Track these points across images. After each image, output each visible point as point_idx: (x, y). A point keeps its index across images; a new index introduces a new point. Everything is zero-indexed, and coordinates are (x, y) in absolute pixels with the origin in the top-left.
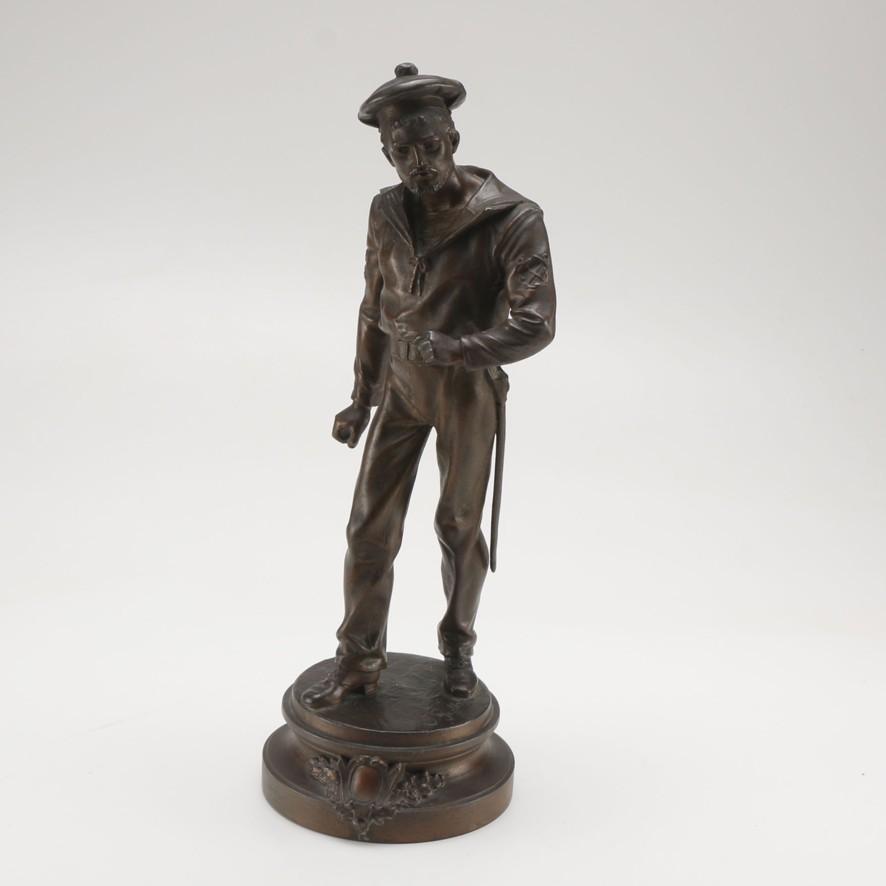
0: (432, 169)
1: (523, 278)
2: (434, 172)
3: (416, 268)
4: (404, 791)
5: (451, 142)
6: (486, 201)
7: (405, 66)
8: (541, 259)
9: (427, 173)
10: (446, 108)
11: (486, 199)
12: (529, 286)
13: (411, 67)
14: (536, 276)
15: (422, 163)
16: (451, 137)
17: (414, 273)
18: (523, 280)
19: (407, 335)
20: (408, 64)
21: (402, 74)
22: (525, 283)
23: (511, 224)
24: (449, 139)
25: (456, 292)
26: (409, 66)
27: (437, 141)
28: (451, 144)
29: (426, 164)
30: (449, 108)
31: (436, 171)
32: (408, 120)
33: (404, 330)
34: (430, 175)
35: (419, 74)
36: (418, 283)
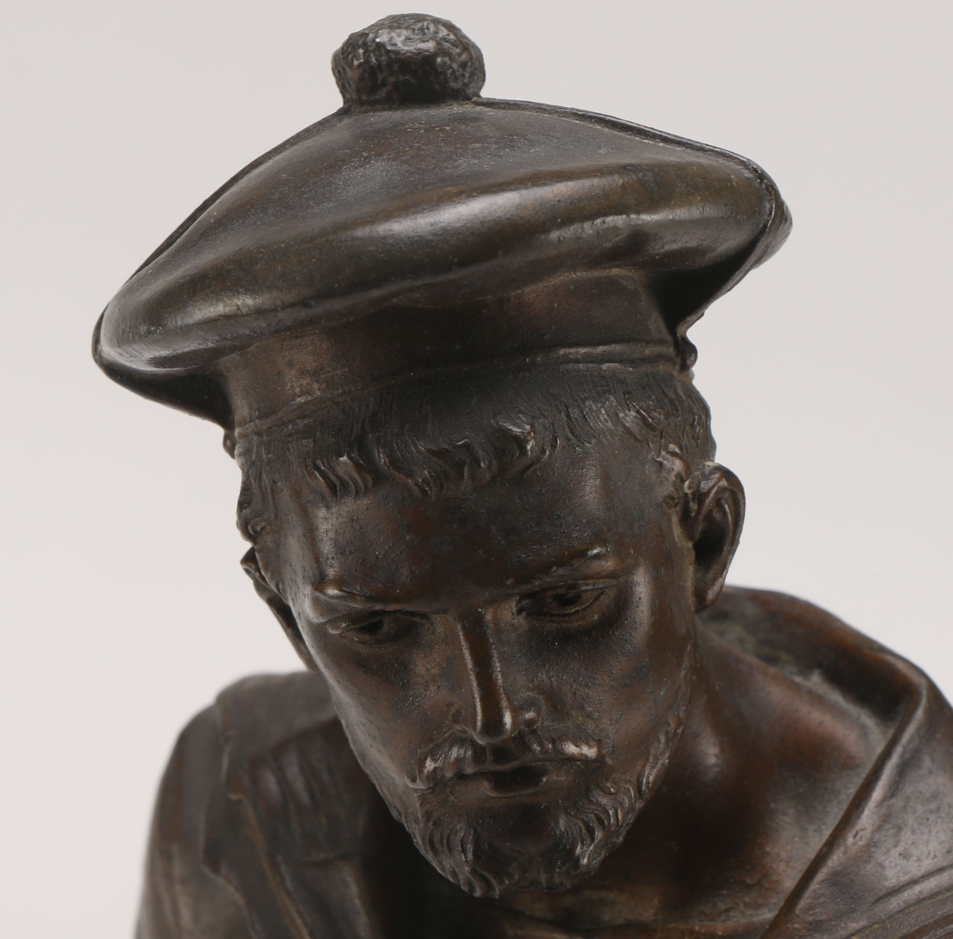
0: (571, 749)
2: (585, 760)
6: (895, 904)
7: (400, 42)
9: (542, 772)
10: (665, 333)
11: (895, 891)
13: (440, 51)
15: (507, 720)
16: (686, 518)
21: (382, 93)
24: (677, 531)
26: (430, 46)
27: (612, 575)
28: (691, 556)
29: (530, 723)
30: (680, 330)
31: (590, 752)
34: (556, 778)
35: (486, 93)
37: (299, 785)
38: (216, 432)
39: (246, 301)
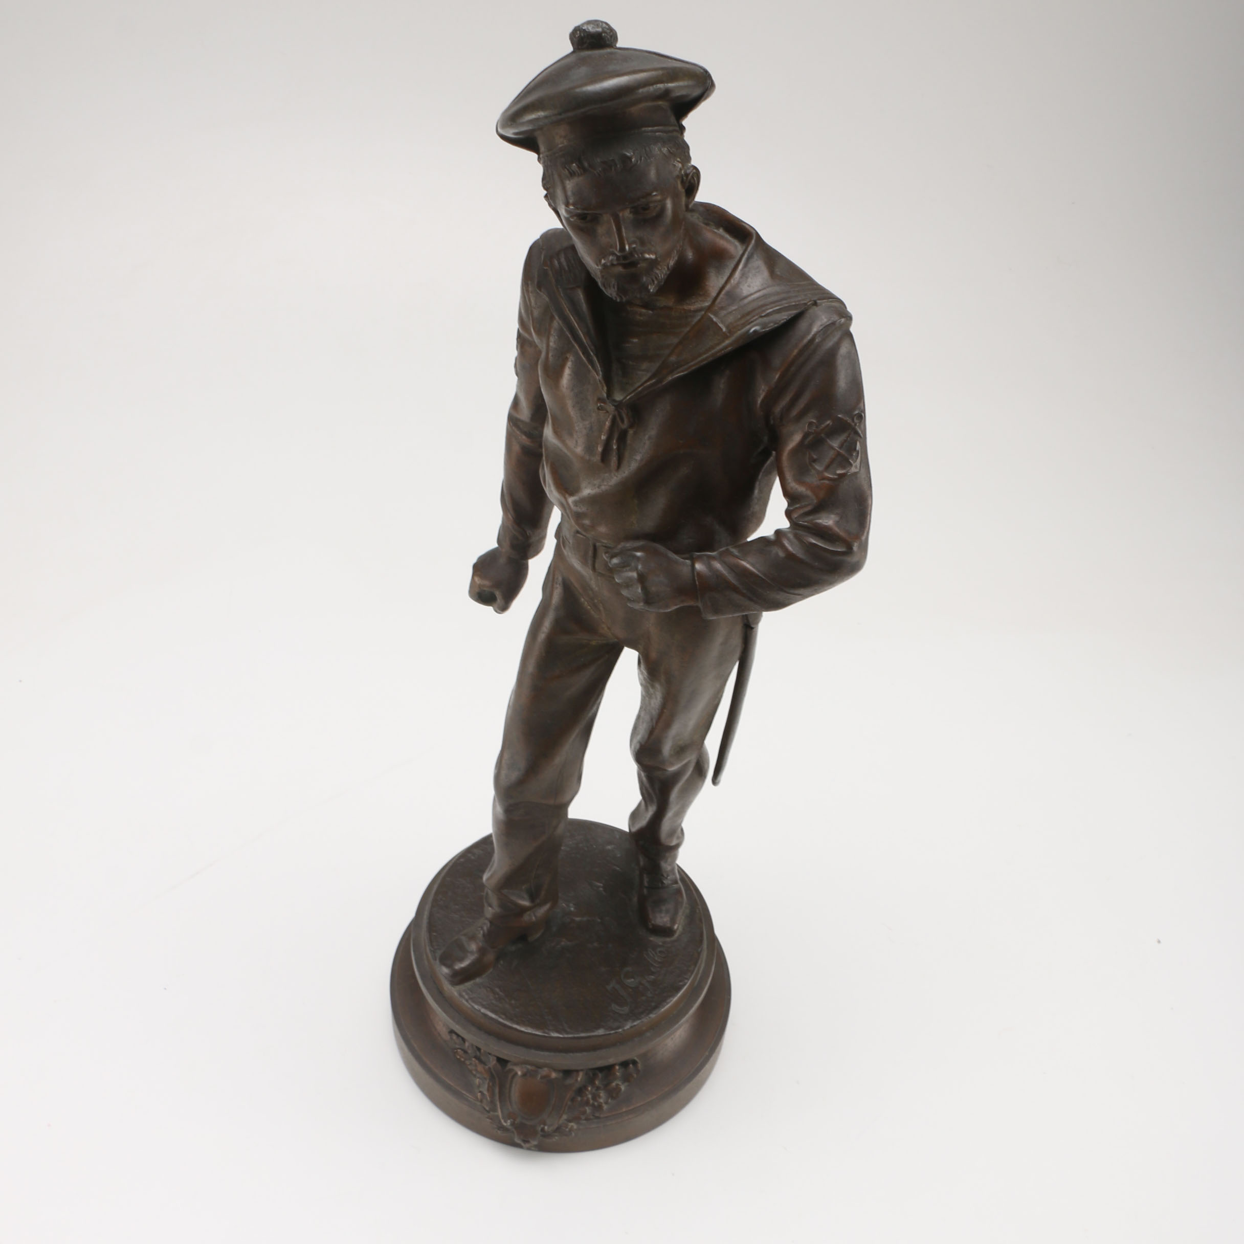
0: (647, 256)
1: (815, 457)
2: (651, 259)
3: (609, 419)
4: (585, 1098)
5: (684, 190)
6: (747, 300)
7: (590, 29)
8: (849, 421)
9: (638, 263)
10: (676, 122)
11: (747, 297)
12: (827, 475)
13: (604, 31)
14: (839, 454)
15: (627, 247)
16: (683, 182)
17: (607, 426)
18: (814, 461)
19: (593, 532)
20: (595, 23)
21: (585, 46)
22: (819, 467)
23: (795, 352)
25: (684, 471)
26: (600, 30)
27: (659, 201)
28: (684, 193)
29: (634, 248)
30: (680, 122)
31: (653, 257)
32: (599, 160)
33: (587, 522)
34: (643, 265)
36: (615, 447)
37: (564, 264)
38: (535, 156)
39: (541, 114)
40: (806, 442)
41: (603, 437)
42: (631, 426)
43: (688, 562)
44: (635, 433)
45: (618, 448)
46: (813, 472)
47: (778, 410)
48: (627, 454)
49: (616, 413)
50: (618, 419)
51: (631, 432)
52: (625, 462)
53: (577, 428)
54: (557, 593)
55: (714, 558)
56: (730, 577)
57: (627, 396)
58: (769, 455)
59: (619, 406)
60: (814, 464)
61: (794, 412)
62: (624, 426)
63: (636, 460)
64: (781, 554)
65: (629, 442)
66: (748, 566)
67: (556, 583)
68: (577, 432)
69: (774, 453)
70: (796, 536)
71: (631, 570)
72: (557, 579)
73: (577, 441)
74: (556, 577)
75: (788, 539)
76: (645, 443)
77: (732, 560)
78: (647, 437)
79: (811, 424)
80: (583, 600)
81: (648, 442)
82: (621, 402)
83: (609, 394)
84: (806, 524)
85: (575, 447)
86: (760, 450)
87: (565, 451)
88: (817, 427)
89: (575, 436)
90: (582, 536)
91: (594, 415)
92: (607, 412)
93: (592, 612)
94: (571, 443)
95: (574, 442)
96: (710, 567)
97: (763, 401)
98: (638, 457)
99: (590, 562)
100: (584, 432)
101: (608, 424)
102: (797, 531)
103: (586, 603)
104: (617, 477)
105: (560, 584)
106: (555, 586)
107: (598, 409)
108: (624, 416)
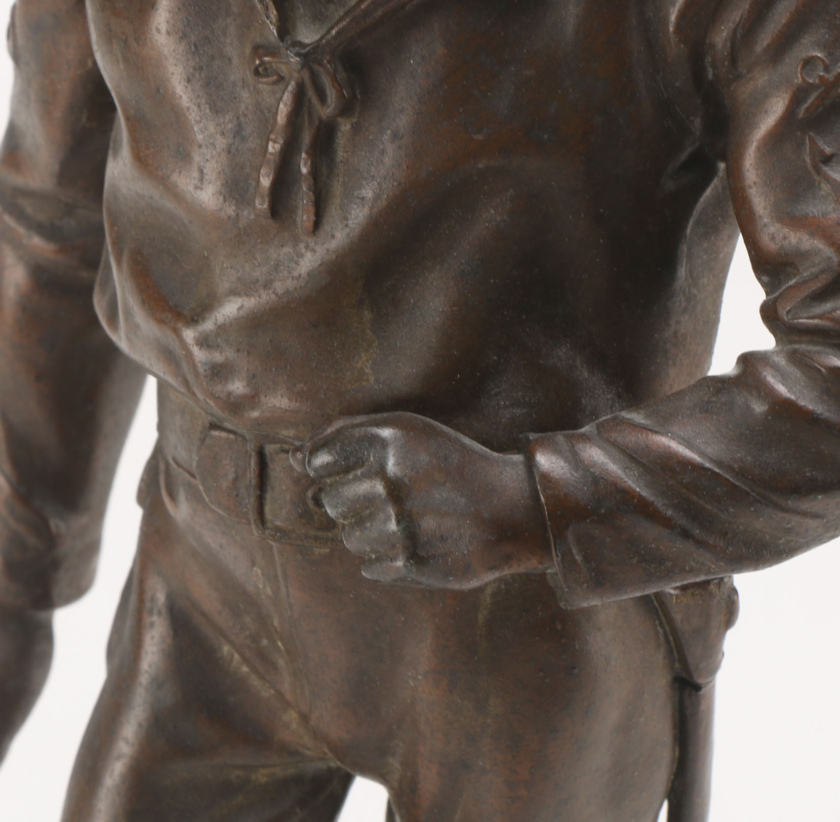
1: (828, 150)
3: (287, 97)
17: (282, 117)
19: (255, 414)
33: (238, 387)
40: (801, 113)
41: (273, 148)
42: (346, 109)
43: (518, 458)
44: (356, 129)
45: (315, 173)
46: (825, 188)
47: (721, 36)
48: (337, 188)
49: (306, 76)
50: (311, 93)
51: (345, 127)
52: (333, 212)
53: (200, 137)
54: (153, 638)
55: (585, 438)
56: (633, 482)
57: (332, 28)
58: (710, 173)
59: (310, 57)
60: (825, 169)
61: (765, 38)
62: (326, 111)
63: (363, 199)
64: (759, 408)
65: (340, 154)
66: (676, 446)
67: (151, 612)
68: (200, 146)
69: (722, 166)
70: (795, 358)
71: (368, 476)
72: (153, 599)
73: (201, 171)
74: (148, 595)
75: (775, 368)
76: (383, 152)
77: (631, 438)
78: (387, 135)
79: (809, 62)
80: (226, 649)
81: (390, 149)
82: (316, 47)
83: (284, 30)
84: (816, 321)
85: (196, 188)
86: (684, 156)
87: (169, 204)
88: (827, 69)
89: (197, 158)
90: (224, 434)
91: (245, 95)
92: (281, 79)
93: (255, 682)
94: (185, 182)
95: (196, 174)
96: (576, 461)
97: (682, 15)
98: (368, 193)
99: (250, 502)
100: (221, 142)
101: (283, 110)
102: (797, 346)
103: (236, 656)
104: (314, 251)
105: (160, 613)
106: (147, 620)
107: (256, 73)
108: (327, 82)
